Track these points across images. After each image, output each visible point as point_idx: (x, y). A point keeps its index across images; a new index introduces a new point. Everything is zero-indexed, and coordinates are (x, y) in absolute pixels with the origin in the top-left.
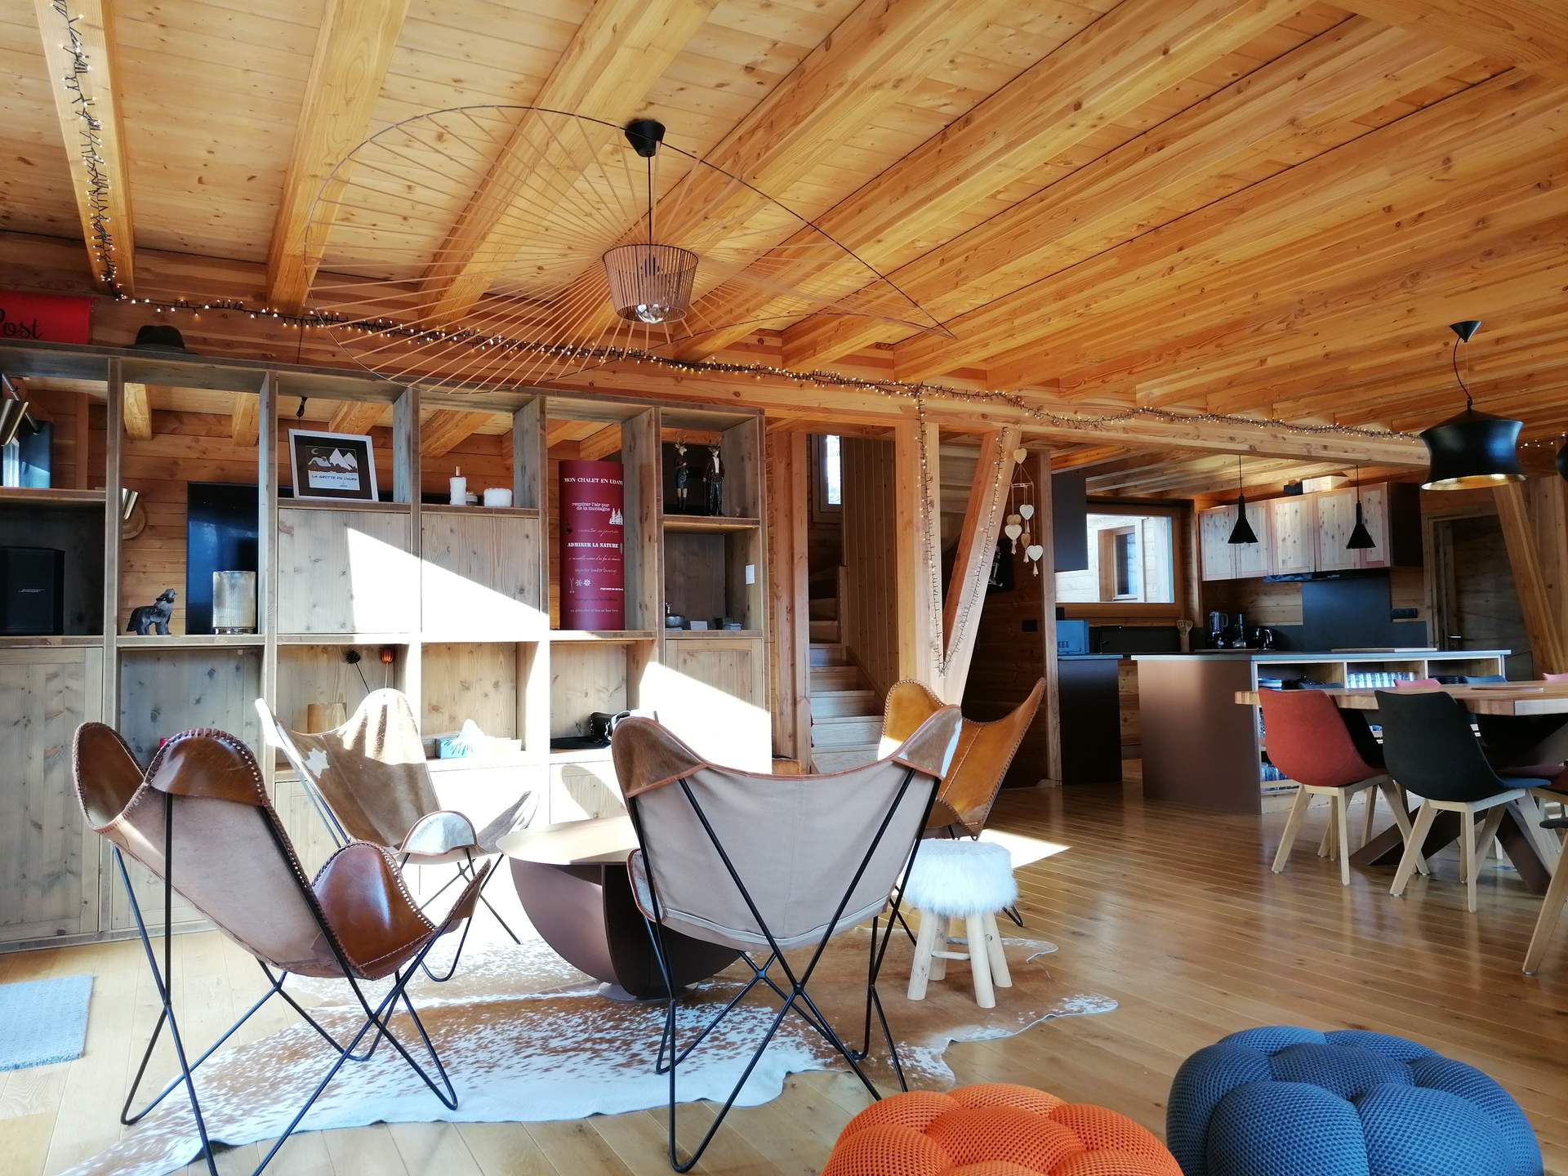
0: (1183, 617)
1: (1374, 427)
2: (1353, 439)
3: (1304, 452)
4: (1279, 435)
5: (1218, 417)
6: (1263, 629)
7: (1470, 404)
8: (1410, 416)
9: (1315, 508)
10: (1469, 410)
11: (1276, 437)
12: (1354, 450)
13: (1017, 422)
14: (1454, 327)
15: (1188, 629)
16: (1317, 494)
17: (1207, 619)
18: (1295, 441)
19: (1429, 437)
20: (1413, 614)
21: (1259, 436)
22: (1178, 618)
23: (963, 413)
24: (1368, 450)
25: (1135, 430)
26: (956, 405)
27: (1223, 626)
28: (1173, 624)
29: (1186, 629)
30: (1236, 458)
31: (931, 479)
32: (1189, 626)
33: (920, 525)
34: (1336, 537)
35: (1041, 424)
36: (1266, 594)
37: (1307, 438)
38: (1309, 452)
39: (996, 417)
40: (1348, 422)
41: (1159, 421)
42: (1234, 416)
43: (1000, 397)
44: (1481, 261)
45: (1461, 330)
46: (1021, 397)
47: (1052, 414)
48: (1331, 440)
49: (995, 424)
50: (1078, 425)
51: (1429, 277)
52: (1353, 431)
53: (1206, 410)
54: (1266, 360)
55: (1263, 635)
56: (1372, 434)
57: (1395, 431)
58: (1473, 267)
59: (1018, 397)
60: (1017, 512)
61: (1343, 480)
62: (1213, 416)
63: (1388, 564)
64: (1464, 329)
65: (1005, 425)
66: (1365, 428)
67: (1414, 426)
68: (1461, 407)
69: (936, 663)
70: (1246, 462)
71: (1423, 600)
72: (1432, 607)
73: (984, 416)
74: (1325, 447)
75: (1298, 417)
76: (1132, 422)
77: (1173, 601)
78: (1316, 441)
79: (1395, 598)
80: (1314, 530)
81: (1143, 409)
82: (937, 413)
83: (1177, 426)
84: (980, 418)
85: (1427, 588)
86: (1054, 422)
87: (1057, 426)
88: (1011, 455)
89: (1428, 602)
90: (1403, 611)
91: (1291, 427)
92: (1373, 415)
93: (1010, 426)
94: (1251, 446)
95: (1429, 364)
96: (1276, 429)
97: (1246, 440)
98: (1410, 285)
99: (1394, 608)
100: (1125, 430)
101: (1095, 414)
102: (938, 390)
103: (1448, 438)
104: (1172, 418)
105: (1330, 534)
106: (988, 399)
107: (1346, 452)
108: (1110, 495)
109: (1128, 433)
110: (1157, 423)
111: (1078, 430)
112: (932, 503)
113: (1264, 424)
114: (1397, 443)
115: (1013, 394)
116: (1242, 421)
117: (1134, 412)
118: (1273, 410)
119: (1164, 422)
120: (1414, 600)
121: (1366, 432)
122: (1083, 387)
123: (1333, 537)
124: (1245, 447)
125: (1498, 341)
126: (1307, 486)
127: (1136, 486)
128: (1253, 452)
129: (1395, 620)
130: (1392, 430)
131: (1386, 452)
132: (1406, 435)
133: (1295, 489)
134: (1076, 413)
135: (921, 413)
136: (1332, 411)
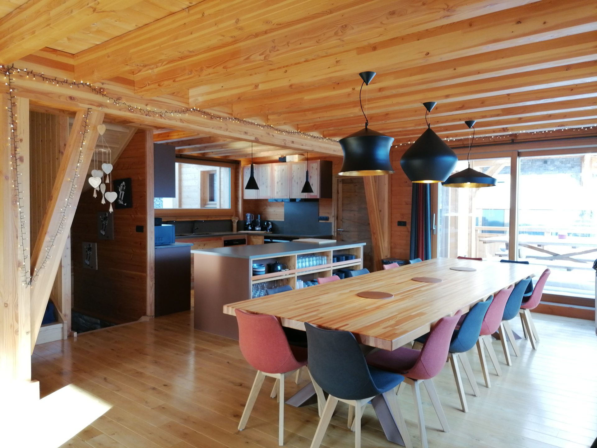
0: (234, 215)
1: (315, 134)
2: (306, 139)
3: (283, 144)
4: (271, 133)
5: (239, 120)
6: (268, 222)
7: (367, 124)
8: (332, 130)
9: (291, 168)
10: (366, 128)
11: (269, 134)
12: (306, 145)
13: (100, 105)
14: (361, 74)
15: (236, 221)
16: (292, 163)
17: (245, 217)
18: (279, 138)
19: (343, 142)
20: (327, 219)
21: (260, 132)
22: (232, 216)
23: (52, 93)
24: (312, 145)
25: (188, 121)
26: (46, 87)
27: (251, 220)
28: (229, 218)
29: (235, 221)
30: (250, 143)
31: (21, 140)
32: (237, 219)
33: (10, 175)
34: (299, 184)
35: (120, 110)
36: (270, 206)
37: (284, 136)
38: (285, 144)
39: (83, 101)
40: (304, 130)
41: (204, 118)
42: (247, 120)
43: (86, 86)
44: (388, 19)
45: (365, 76)
46: (103, 89)
47: (128, 104)
48: (295, 138)
49: (81, 105)
50: (148, 113)
51: (353, 29)
52: (306, 135)
53: (232, 114)
54: (258, 85)
55: (268, 224)
56: (315, 137)
57: (325, 137)
58: (381, 23)
59: (101, 89)
60: (100, 168)
61: (303, 157)
62: (236, 119)
63: (318, 197)
64: (366, 76)
65: (90, 106)
66: (312, 134)
67: (334, 135)
68: (362, 126)
69: (23, 278)
70: (255, 146)
71: (331, 213)
72: (334, 216)
73: (71, 98)
74: (293, 142)
75: (280, 125)
76: (187, 116)
77: (230, 208)
78: (289, 138)
79: (320, 211)
80: (289, 180)
81: (193, 109)
82: (27, 91)
83: (215, 122)
84: (68, 99)
85: (333, 208)
86: (131, 109)
87: (133, 112)
88: (95, 128)
89: (333, 214)
90: (323, 217)
91: (277, 130)
92: (315, 127)
93: (93, 107)
94: (256, 138)
95: (345, 100)
96: (269, 130)
97: (253, 134)
98: (341, 34)
99: (320, 215)
100: (181, 120)
101: (161, 108)
102: (28, 73)
103: (354, 145)
104: (212, 117)
105: (296, 181)
106: (76, 86)
107: (302, 145)
108: (200, 155)
109: (183, 123)
110: (202, 119)
111: (148, 117)
112: (21, 159)
113: (263, 126)
114: (326, 143)
115: (97, 85)
116: (252, 123)
117: (188, 110)
118: (268, 120)
119: (207, 119)
120: (328, 213)
121: (312, 136)
122: (147, 87)
123: (297, 183)
124: (253, 138)
125: (380, 90)
126: (288, 158)
127: (212, 152)
128: (257, 141)
129: (320, 221)
130: (324, 136)
131: (320, 147)
132: (329, 139)
133: (283, 160)
134: (147, 105)
135: (10, 88)
136: (297, 123)
